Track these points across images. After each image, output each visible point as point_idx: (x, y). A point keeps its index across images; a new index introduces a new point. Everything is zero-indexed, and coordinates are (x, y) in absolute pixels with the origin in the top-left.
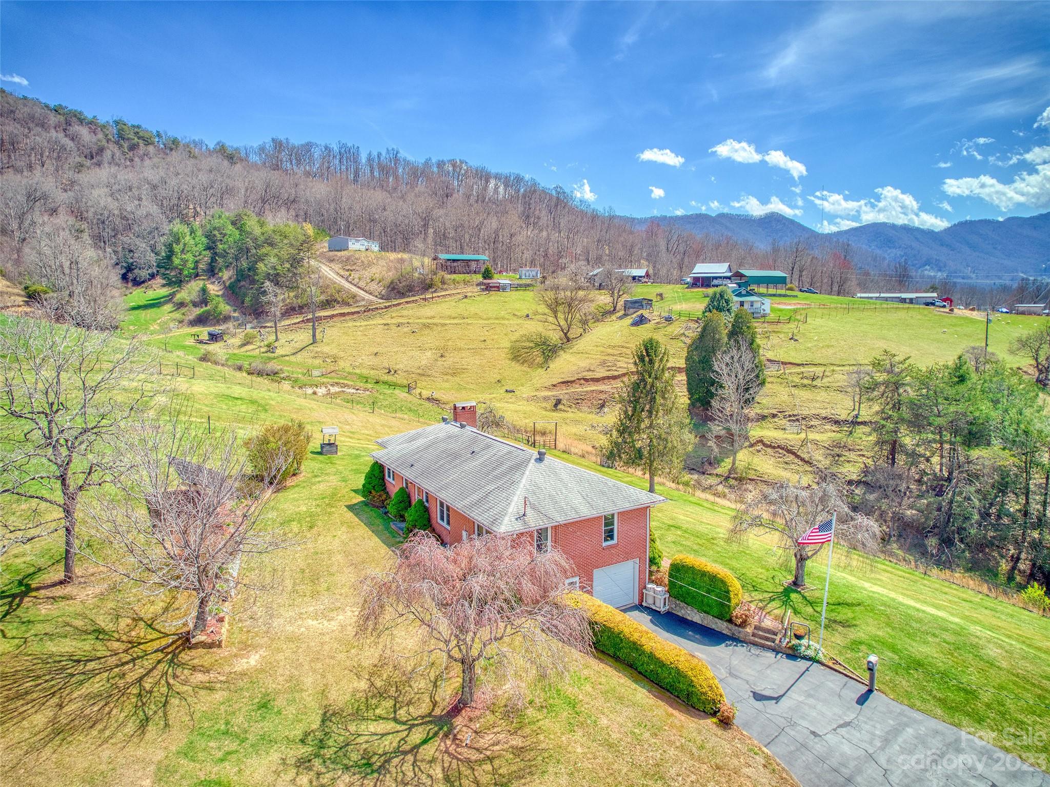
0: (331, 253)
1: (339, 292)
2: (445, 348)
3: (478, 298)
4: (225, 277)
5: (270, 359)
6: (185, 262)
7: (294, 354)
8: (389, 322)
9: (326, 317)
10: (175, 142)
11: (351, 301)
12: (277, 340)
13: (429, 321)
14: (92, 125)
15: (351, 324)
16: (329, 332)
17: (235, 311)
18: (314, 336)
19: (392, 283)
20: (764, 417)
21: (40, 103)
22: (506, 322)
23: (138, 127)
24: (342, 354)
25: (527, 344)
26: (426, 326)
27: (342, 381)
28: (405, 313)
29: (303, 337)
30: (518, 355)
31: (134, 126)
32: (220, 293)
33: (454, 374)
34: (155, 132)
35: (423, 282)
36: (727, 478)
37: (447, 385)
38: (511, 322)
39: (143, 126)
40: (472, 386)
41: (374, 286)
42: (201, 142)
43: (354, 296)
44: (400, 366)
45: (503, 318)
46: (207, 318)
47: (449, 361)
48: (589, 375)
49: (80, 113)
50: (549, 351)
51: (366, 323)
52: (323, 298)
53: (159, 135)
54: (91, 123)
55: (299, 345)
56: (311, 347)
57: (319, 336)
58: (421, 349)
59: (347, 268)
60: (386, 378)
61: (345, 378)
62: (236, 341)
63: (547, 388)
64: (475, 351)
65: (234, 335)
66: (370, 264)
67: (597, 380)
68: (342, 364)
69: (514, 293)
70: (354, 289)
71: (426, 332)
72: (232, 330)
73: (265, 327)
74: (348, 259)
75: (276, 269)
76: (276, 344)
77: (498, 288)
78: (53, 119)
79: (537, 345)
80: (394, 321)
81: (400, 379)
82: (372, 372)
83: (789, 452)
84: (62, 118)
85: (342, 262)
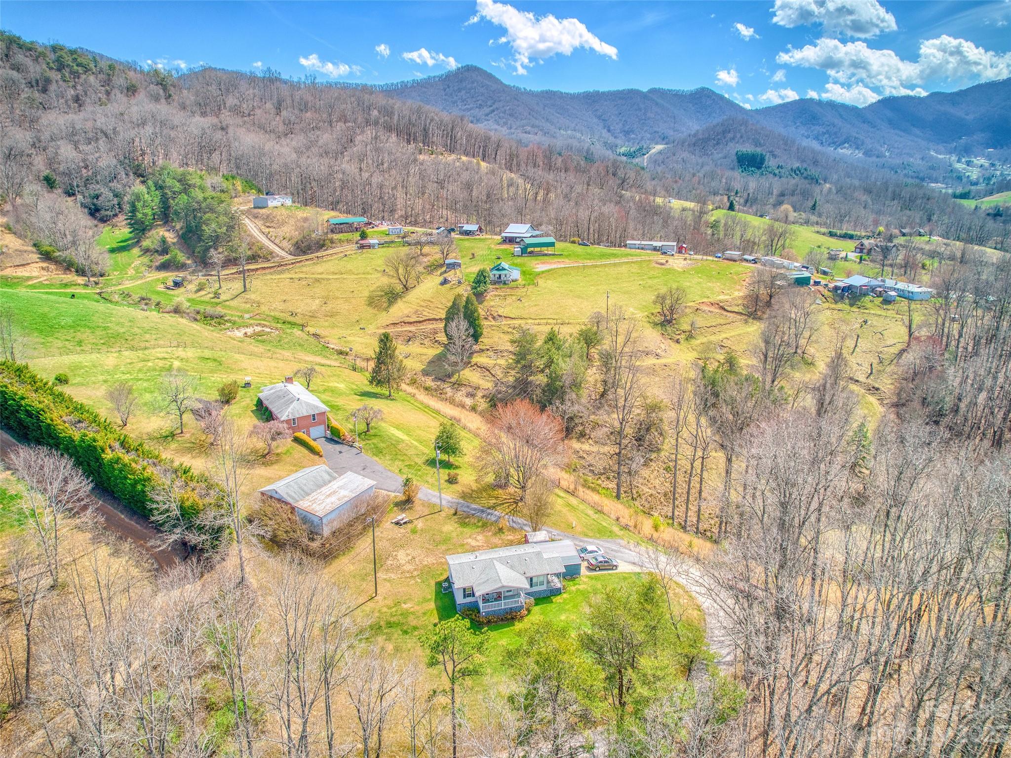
0: (256, 211)
1: (261, 249)
2: (327, 297)
3: (354, 256)
4: (178, 227)
5: (217, 304)
6: (145, 215)
7: (232, 299)
8: (293, 276)
9: (253, 270)
11: (269, 257)
12: (220, 287)
13: (319, 276)
14: (32, 51)
15: (269, 277)
16: (254, 282)
17: (188, 258)
18: (245, 286)
19: (297, 243)
20: (483, 351)
22: (369, 276)
24: (263, 300)
25: (380, 293)
26: (317, 280)
27: (263, 322)
28: (304, 269)
29: (237, 286)
30: (372, 302)
32: (175, 240)
33: (331, 316)
35: (318, 243)
36: (454, 384)
37: (326, 324)
38: (373, 276)
40: (341, 325)
41: (285, 244)
43: (271, 253)
44: (299, 310)
45: (368, 273)
46: (169, 265)
47: (329, 307)
48: (407, 320)
50: (392, 297)
51: (279, 277)
52: (249, 253)
54: (30, 49)
55: (235, 293)
56: (243, 295)
57: (248, 286)
58: (313, 298)
59: (268, 224)
60: (291, 319)
61: (264, 320)
62: (192, 287)
63: (384, 327)
64: (347, 300)
65: (190, 282)
66: (284, 223)
67: (410, 323)
68: (263, 308)
69: (380, 250)
70: (272, 247)
71: (317, 284)
72: (189, 277)
73: (211, 275)
74: (268, 217)
75: (216, 232)
76: (220, 291)
77: (369, 246)
79: (386, 294)
80: (297, 276)
81: (298, 320)
82: (282, 314)
83: (488, 370)
84: (3, 45)
85: (263, 219)
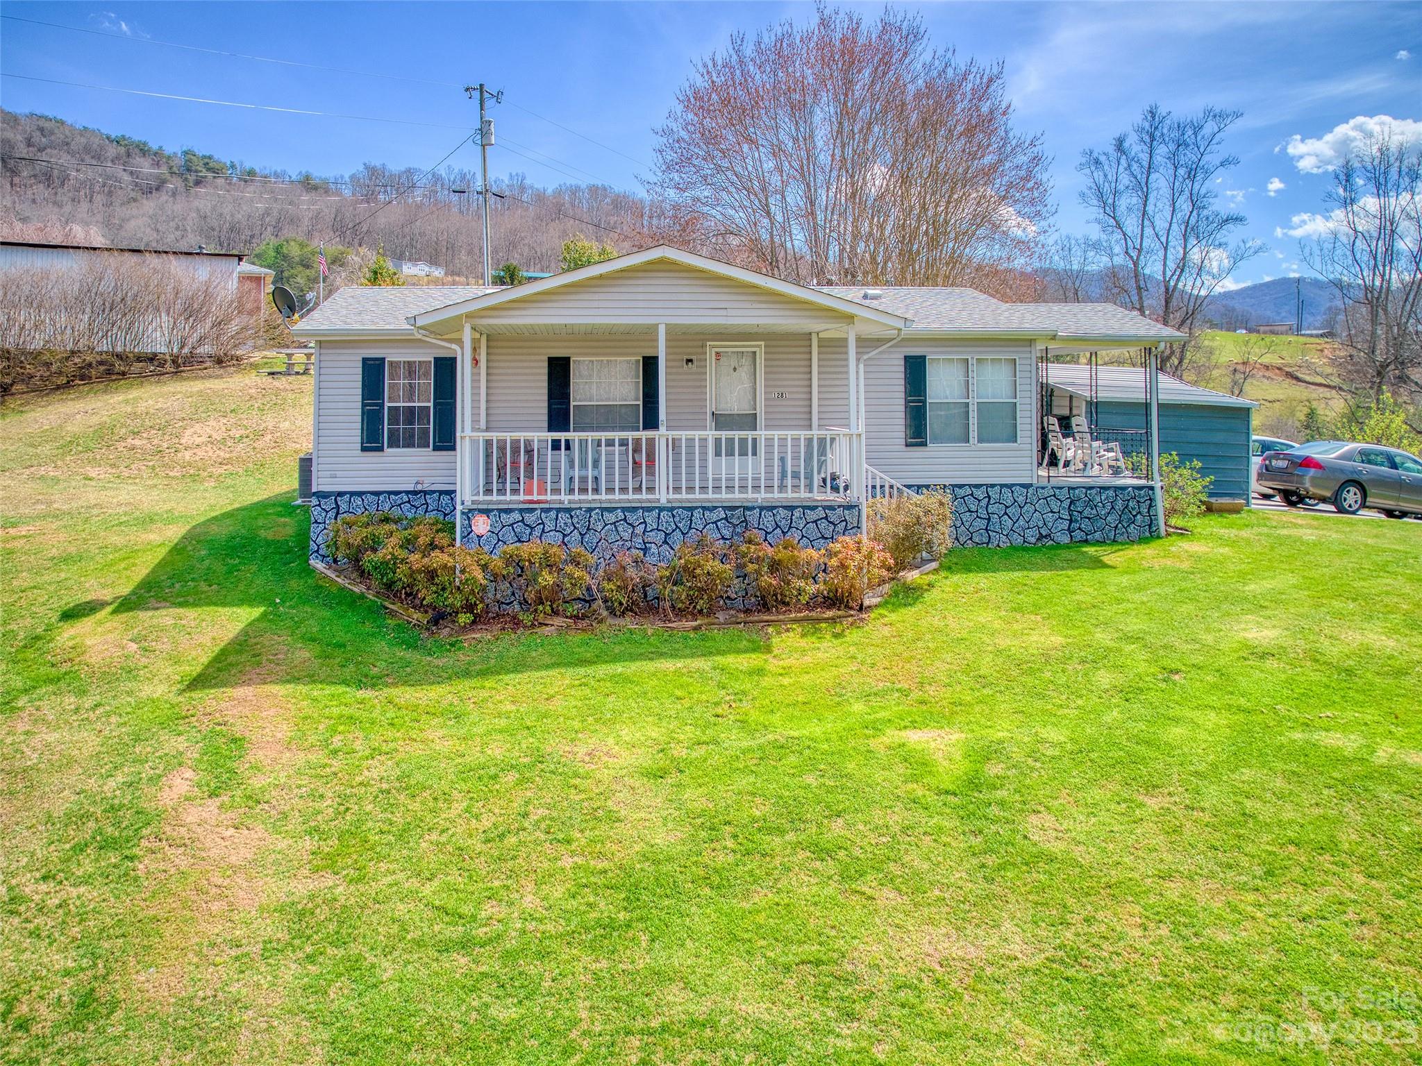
10: (251, 173)
14: (158, 157)
21: (102, 134)
23: (210, 157)
31: (204, 157)
34: (228, 164)
39: (216, 157)
42: (284, 172)
49: (145, 144)
53: (233, 166)
54: (156, 154)
78: (112, 151)
84: (122, 150)
